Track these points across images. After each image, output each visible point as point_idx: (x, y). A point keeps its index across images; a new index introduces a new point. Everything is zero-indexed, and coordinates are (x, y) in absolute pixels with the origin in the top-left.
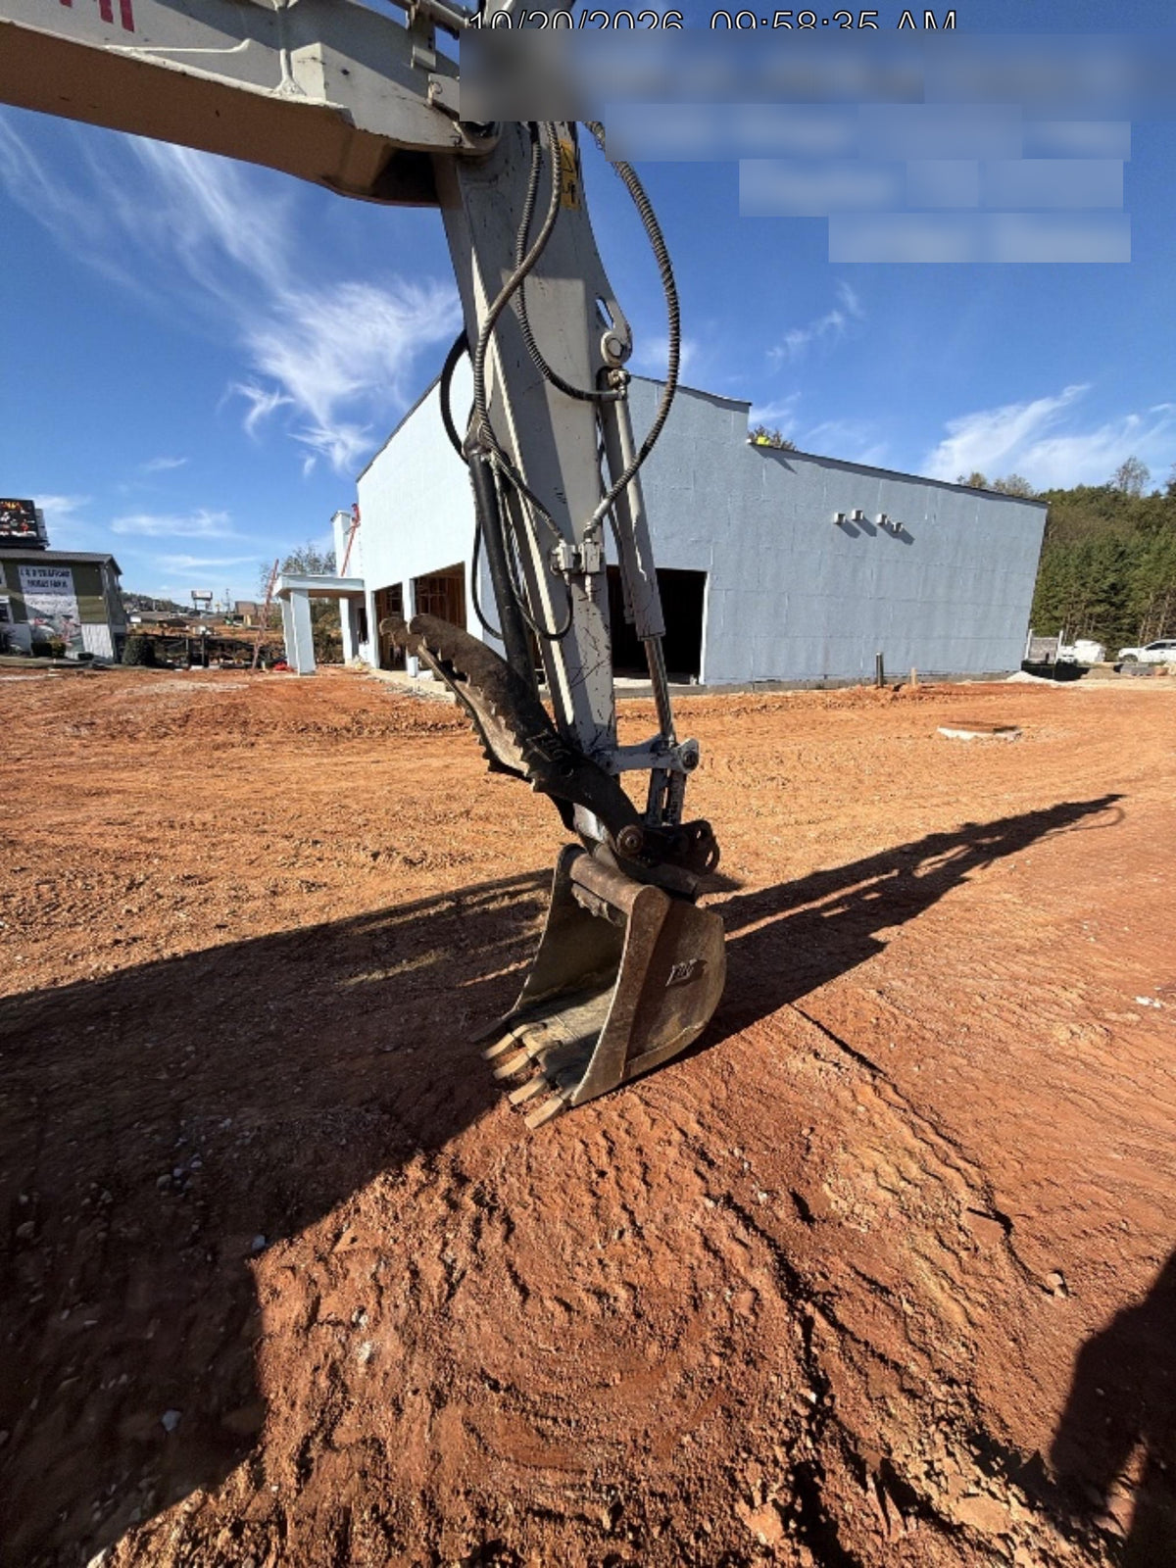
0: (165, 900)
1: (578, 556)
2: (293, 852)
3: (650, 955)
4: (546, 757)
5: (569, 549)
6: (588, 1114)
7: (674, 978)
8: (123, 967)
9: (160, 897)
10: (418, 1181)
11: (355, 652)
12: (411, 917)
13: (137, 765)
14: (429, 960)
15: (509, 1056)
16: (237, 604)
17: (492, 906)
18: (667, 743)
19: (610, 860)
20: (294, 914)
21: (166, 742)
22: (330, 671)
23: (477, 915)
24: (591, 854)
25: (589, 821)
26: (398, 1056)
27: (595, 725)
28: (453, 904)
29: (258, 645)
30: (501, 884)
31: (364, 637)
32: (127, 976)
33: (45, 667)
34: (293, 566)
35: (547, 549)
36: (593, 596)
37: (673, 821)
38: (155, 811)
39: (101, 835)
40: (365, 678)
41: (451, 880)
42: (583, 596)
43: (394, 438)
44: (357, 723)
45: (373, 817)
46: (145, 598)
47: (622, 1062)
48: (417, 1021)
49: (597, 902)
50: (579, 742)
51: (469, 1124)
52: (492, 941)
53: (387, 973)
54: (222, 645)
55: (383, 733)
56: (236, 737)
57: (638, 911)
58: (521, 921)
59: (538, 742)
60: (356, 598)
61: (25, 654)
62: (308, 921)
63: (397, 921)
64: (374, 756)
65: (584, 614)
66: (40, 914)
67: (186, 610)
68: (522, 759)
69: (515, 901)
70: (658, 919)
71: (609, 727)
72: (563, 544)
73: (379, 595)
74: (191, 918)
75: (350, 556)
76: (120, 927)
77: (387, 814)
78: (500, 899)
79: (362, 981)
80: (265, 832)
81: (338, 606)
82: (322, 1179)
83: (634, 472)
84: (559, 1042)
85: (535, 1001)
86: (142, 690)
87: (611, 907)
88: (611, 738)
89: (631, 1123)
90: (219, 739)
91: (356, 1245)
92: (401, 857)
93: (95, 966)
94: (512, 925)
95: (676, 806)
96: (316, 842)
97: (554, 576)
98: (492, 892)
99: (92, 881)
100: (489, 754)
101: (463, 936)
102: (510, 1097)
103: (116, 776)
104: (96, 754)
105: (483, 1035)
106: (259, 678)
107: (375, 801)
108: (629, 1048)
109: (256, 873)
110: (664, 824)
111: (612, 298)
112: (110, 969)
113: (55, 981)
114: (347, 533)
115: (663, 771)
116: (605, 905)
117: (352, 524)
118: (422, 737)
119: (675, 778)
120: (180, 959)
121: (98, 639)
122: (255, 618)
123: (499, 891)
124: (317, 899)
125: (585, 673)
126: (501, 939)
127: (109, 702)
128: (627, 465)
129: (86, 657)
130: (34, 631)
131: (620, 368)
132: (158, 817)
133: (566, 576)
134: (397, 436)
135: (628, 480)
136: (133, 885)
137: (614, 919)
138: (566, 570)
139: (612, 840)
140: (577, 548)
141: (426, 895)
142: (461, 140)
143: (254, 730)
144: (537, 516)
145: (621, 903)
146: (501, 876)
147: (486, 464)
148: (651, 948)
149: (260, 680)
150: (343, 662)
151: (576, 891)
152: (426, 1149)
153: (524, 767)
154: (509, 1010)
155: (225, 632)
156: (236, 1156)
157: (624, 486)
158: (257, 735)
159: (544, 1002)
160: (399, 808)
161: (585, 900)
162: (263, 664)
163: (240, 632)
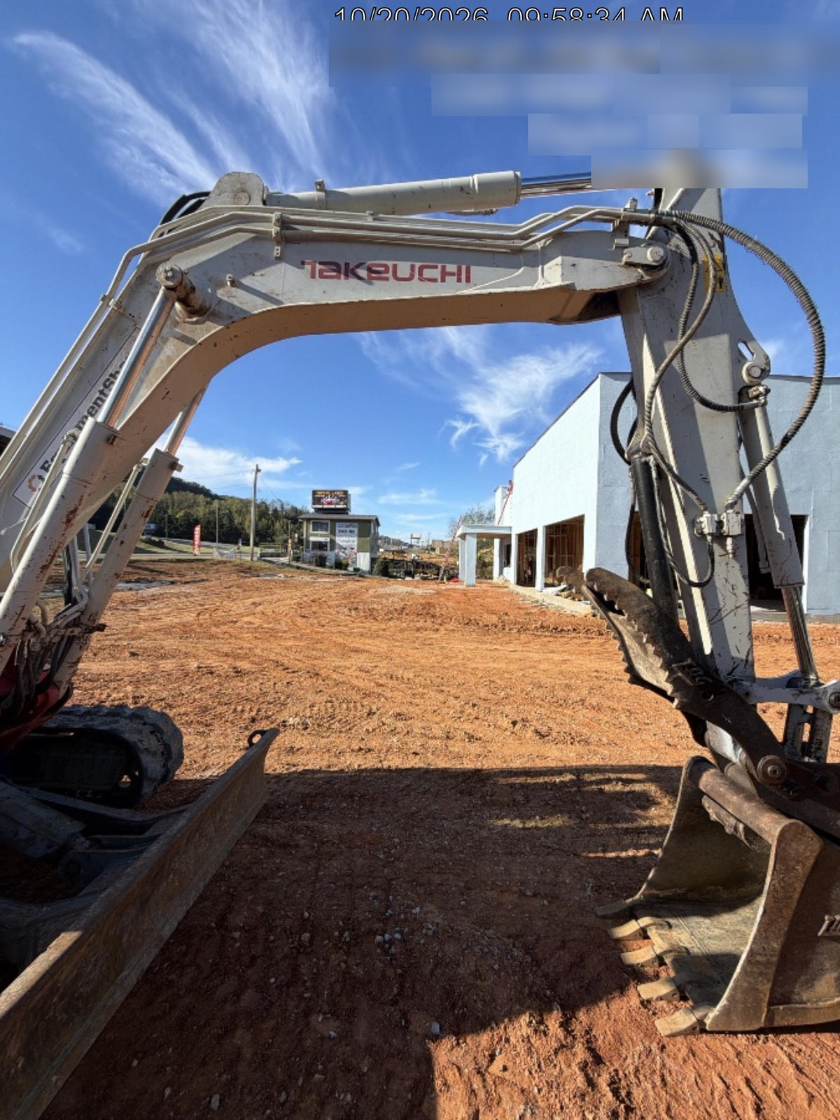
0: (386, 727)
1: (720, 524)
2: (459, 709)
3: (797, 896)
4: (688, 681)
5: (712, 518)
6: (724, 1046)
7: (827, 930)
8: (363, 767)
9: (384, 724)
10: (558, 1040)
11: (501, 573)
12: (541, 780)
13: (375, 635)
14: (557, 821)
15: (635, 944)
16: (433, 541)
17: (607, 788)
18: (808, 680)
19: (747, 783)
20: (459, 757)
21: (391, 623)
22: (484, 586)
23: (593, 792)
24: (722, 770)
25: (725, 742)
26: (536, 903)
27: (733, 658)
28: (574, 777)
29: (443, 566)
30: (614, 769)
31: (508, 563)
32: (364, 774)
33: (337, 575)
34: (467, 519)
35: (692, 518)
36: (734, 554)
37: (818, 759)
38: (383, 667)
39: (357, 677)
40: (506, 590)
41: (570, 756)
42: (724, 553)
43: (541, 440)
44: (502, 622)
45: (512, 693)
46: (387, 537)
47: (765, 1005)
48: (550, 876)
49: (733, 821)
50: (716, 671)
51: (601, 999)
52: (609, 821)
53: (524, 823)
54: (423, 566)
55: (519, 631)
56: (429, 624)
57: (783, 845)
58: (634, 809)
59: (682, 669)
60: (505, 539)
61: (331, 567)
62: (468, 765)
63: (530, 780)
64: (511, 647)
65: (725, 567)
66: (325, 720)
67: (405, 544)
68: (667, 681)
69: (627, 789)
70: (807, 858)
71: (747, 661)
72: (707, 514)
73: (520, 536)
74: (399, 743)
75: (504, 514)
76: (363, 739)
77: (522, 692)
78: (614, 783)
79: (506, 825)
80: (442, 691)
81: (493, 544)
82: (481, 994)
83: (773, 459)
84: (686, 949)
85: (658, 897)
86: (381, 591)
87: (747, 829)
88: (749, 670)
89: (781, 1085)
90: (419, 625)
91: (507, 1075)
92: (533, 728)
93: (348, 762)
94: (628, 811)
95: (821, 743)
96: (474, 705)
97: (698, 539)
98: (607, 775)
99: (352, 705)
100: (631, 669)
101: (583, 808)
102: (638, 987)
103: (367, 641)
104: (358, 627)
105: (609, 912)
106: (442, 587)
107: (514, 681)
108: (772, 991)
109: (438, 720)
110: (806, 759)
111: (753, 339)
112: (356, 767)
113: (329, 767)
114: (504, 498)
115: (802, 707)
116: (741, 827)
117: (508, 493)
118: (546, 636)
119: (819, 715)
120: (391, 770)
121: (363, 561)
122: (443, 550)
123: (612, 776)
124: (475, 748)
125: (723, 614)
126: (618, 822)
127: (366, 596)
128: (766, 453)
129: (357, 570)
130: (337, 556)
131: (759, 384)
132: (385, 671)
133: (709, 538)
134: (543, 438)
135: (767, 464)
136: (370, 714)
137: (751, 843)
138: (709, 534)
139: (750, 764)
140: (719, 516)
141: (553, 764)
142: (642, 277)
143: (439, 621)
144: (685, 496)
145: (761, 830)
146: (614, 763)
147: (646, 464)
148: (799, 887)
149: (443, 588)
150: (491, 578)
151: (706, 803)
152: (563, 1008)
153: (669, 688)
154: (633, 896)
155: (425, 558)
156: (422, 941)
157: (763, 468)
158: (441, 625)
159: (667, 900)
160: (530, 689)
161: (718, 815)
162: (445, 578)
163: (434, 558)
